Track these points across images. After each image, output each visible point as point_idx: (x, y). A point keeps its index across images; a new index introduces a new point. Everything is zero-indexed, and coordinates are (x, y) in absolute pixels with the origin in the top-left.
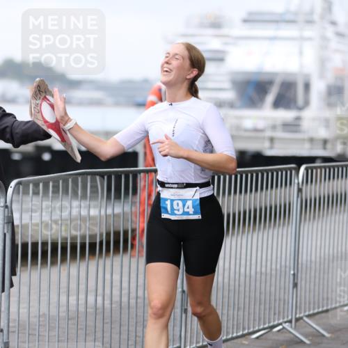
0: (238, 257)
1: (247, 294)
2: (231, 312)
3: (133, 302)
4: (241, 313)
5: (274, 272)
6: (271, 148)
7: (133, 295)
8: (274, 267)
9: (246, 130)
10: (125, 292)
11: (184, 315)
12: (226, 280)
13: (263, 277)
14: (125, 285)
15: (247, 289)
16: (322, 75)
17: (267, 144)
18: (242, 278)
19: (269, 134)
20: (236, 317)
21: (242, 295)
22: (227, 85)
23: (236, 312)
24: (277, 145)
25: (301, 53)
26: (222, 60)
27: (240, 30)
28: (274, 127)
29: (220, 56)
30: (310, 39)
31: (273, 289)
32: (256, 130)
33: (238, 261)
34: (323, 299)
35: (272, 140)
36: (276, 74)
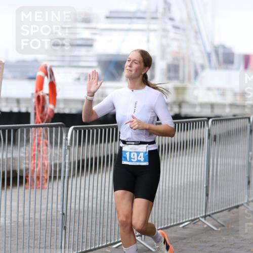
0: (103, 188)
1: (110, 216)
2: (98, 229)
3: (26, 221)
4: (105, 229)
7: (27, 216)
10: (21, 214)
11: (64, 231)
12: (94, 206)
14: (21, 209)
15: (110, 212)
16: (163, 57)
18: (106, 204)
20: (101, 232)
21: (106, 216)
22: (95, 64)
23: (101, 229)
25: (148, 41)
26: (91, 46)
27: (104, 24)
29: (89, 43)
30: (155, 30)
33: (103, 192)
34: (165, 219)
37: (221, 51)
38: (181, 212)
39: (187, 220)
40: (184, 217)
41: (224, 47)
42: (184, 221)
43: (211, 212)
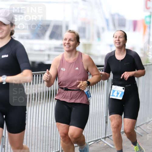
0: (32, 117)
1: (36, 137)
5: (50, 125)
6: (48, 60)
8: (50, 123)
9: (35, 51)
11: (3, 149)
13: (45, 128)
15: (36, 134)
17: (46, 58)
19: (47, 52)
21: (34, 138)
24: (51, 58)
25: (64, 10)
28: (50, 49)
31: (50, 134)
32: (41, 51)
33: (31, 120)
35: (49, 56)
36: (51, 21)
37: (116, 18)
38: (88, 135)
39: (92, 140)
40: (90, 138)
41: (119, 15)
42: (90, 141)
43: (109, 135)
